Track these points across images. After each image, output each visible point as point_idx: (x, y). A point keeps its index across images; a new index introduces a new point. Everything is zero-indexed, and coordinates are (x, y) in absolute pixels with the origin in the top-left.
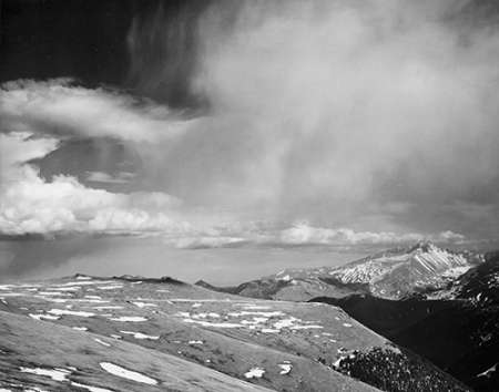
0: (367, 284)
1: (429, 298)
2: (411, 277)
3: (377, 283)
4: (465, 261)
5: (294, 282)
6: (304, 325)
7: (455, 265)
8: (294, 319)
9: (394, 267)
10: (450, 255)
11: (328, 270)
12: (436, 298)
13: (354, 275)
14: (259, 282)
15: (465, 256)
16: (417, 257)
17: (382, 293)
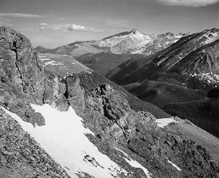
0: (110, 48)
1: (132, 53)
2: (127, 44)
3: (114, 47)
4: (149, 38)
5: (79, 46)
6: (57, 63)
7: (145, 39)
8: (53, 61)
9: (121, 40)
10: (144, 36)
11: (94, 41)
12: (134, 53)
13: (105, 44)
14: (65, 46)
15: (150, 36)
16: (130, 36)
17: (115, 51)
